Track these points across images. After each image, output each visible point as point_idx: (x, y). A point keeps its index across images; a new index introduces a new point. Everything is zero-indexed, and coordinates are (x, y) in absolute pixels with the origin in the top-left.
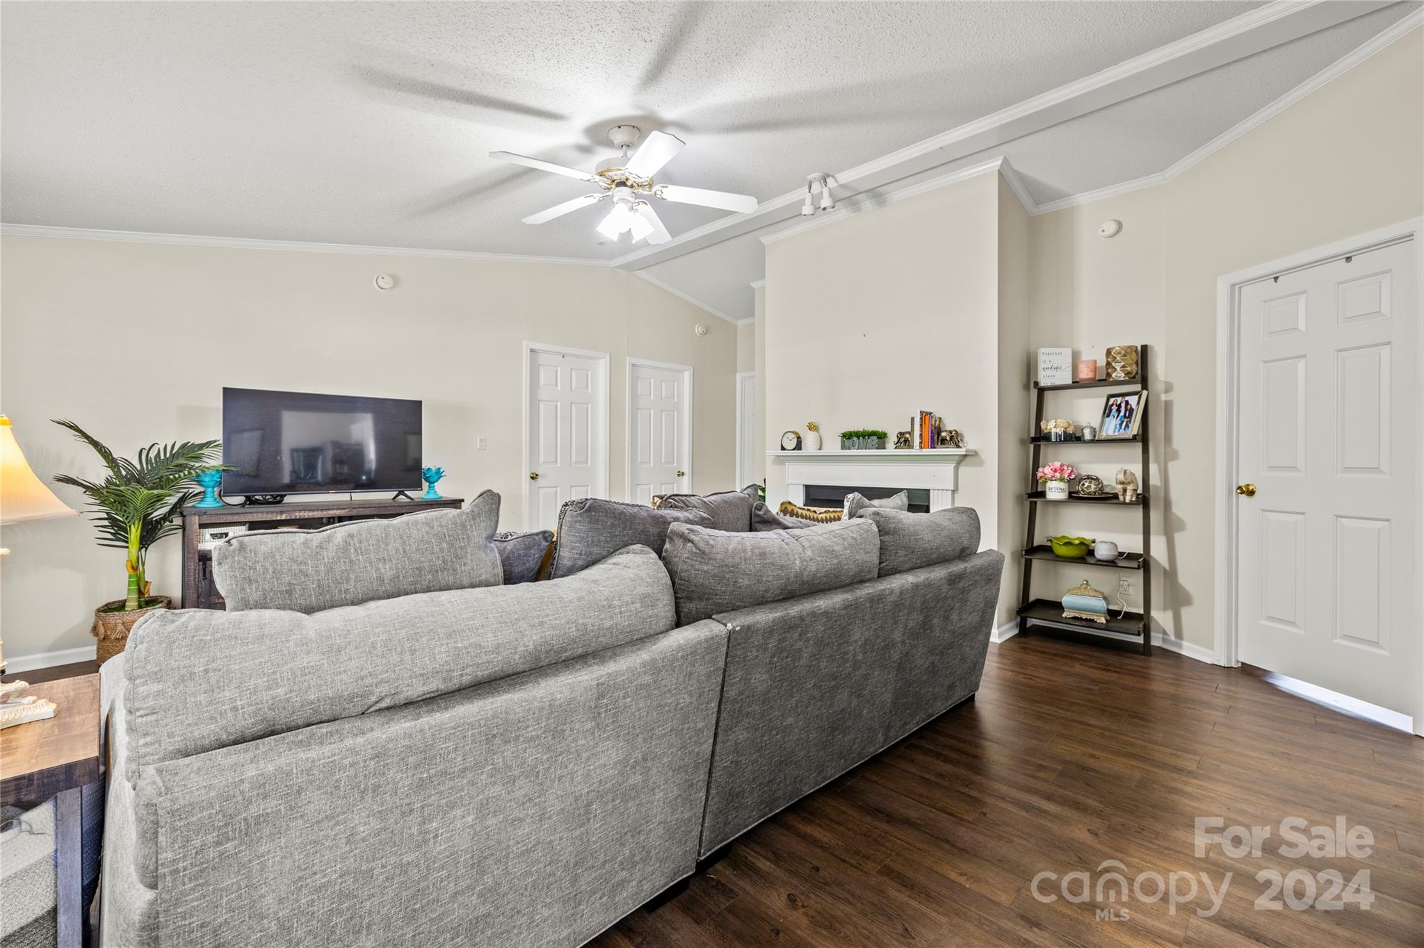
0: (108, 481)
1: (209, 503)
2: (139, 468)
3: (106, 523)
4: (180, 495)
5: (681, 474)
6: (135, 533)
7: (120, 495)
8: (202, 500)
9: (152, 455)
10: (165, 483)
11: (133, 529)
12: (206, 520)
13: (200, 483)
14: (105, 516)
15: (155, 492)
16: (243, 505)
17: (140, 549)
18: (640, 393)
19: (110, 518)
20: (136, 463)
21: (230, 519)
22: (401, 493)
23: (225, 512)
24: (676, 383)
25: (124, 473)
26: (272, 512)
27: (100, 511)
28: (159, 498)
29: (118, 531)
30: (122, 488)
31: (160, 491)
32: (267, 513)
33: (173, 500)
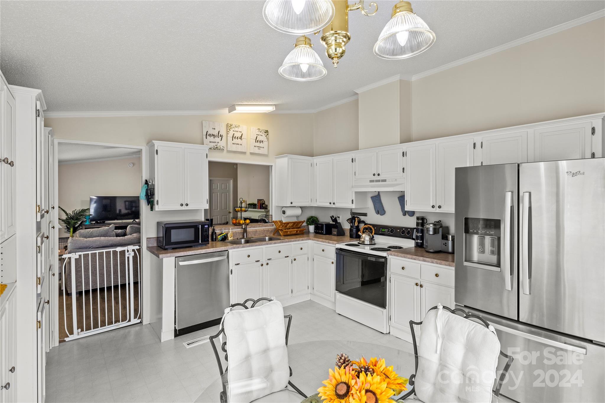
0: (66, 218)
1: (87, 223)
2: (72, 215)
3: (66, 228)
4: (81, 221)
5: (230, 213)
6: (72, 230)
7: (68, 222)
8: (86, 222)
9: (75, 212)
10: (78, 219)
11: (71, 229)
12: (86, 227)
13: (85, 218)
14: (66, 226)
15: (75, 221)
16: (94, 224)
17: (73, 234)
18: (213, 188)
19: (67, 227)
20: (72, 214)
21: (91, 227)
22: (134, 220)
23: (91, 225)
24: (228, 184)
25: (69, 217)
26: (101, 225)
27: (65, 225)
28: (77, 222)
29: (68, 229)
30: (69, 220)
31: (76, 221)
32: (100, 225)
33: (79, 223)
